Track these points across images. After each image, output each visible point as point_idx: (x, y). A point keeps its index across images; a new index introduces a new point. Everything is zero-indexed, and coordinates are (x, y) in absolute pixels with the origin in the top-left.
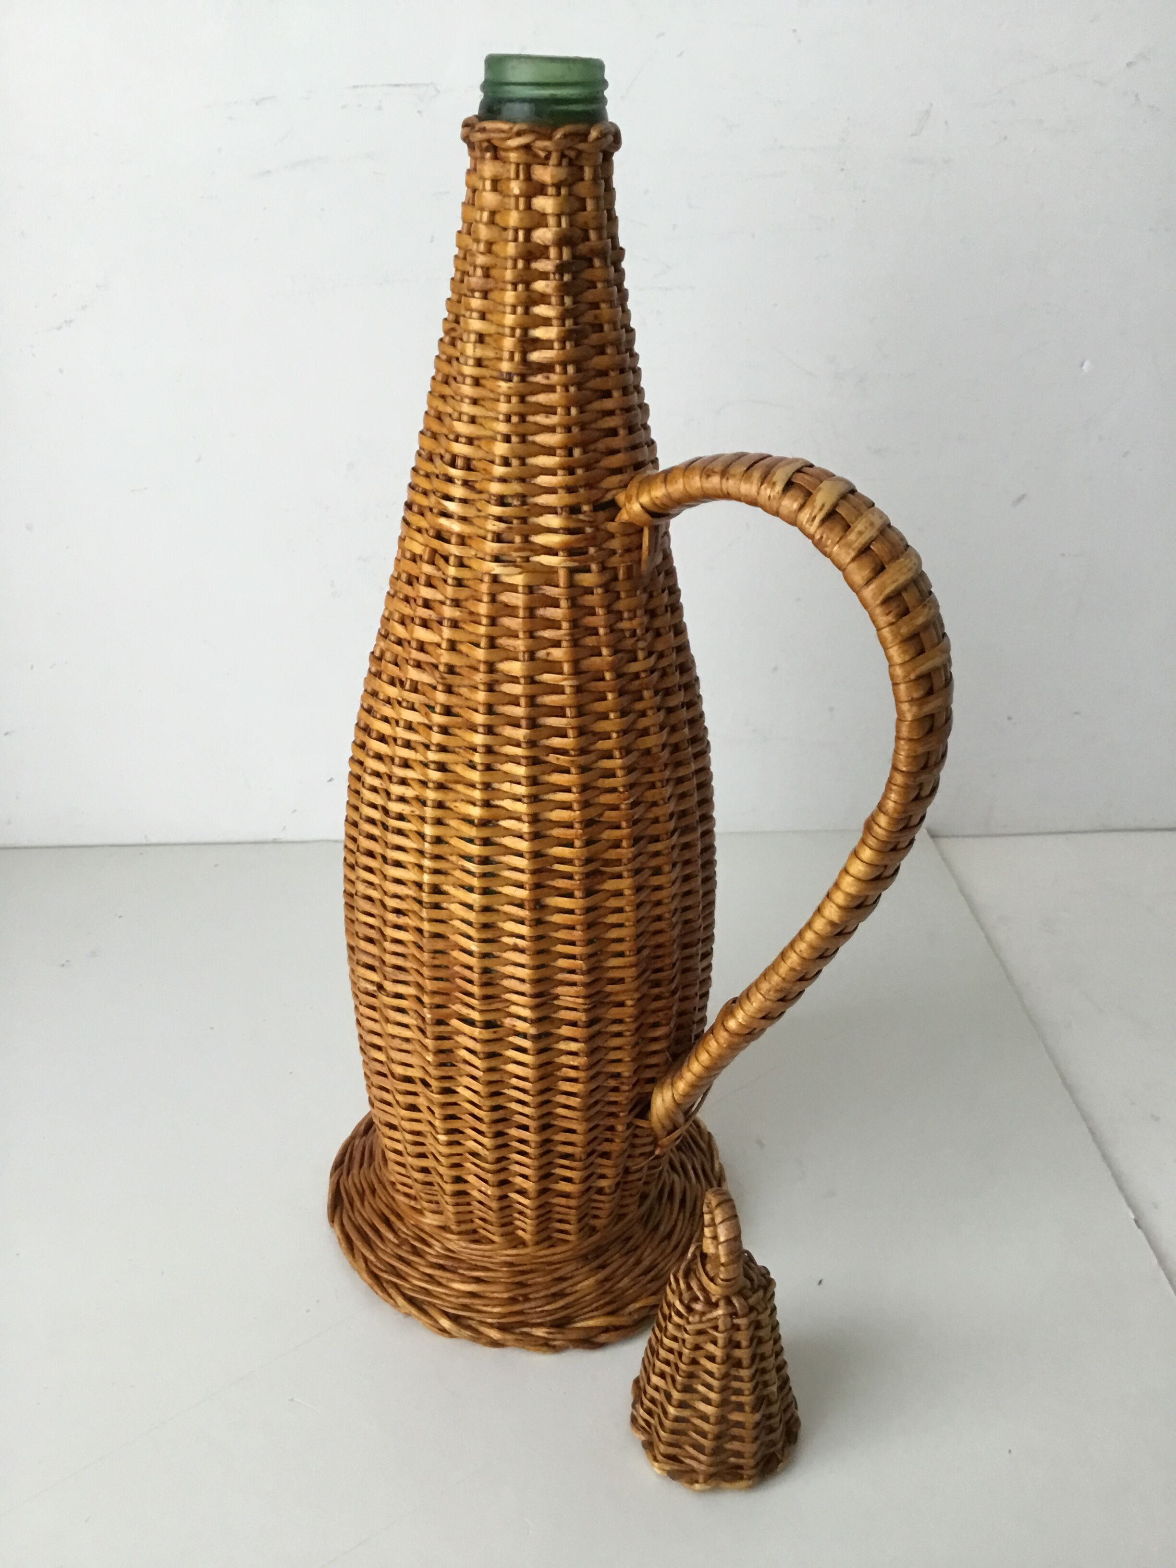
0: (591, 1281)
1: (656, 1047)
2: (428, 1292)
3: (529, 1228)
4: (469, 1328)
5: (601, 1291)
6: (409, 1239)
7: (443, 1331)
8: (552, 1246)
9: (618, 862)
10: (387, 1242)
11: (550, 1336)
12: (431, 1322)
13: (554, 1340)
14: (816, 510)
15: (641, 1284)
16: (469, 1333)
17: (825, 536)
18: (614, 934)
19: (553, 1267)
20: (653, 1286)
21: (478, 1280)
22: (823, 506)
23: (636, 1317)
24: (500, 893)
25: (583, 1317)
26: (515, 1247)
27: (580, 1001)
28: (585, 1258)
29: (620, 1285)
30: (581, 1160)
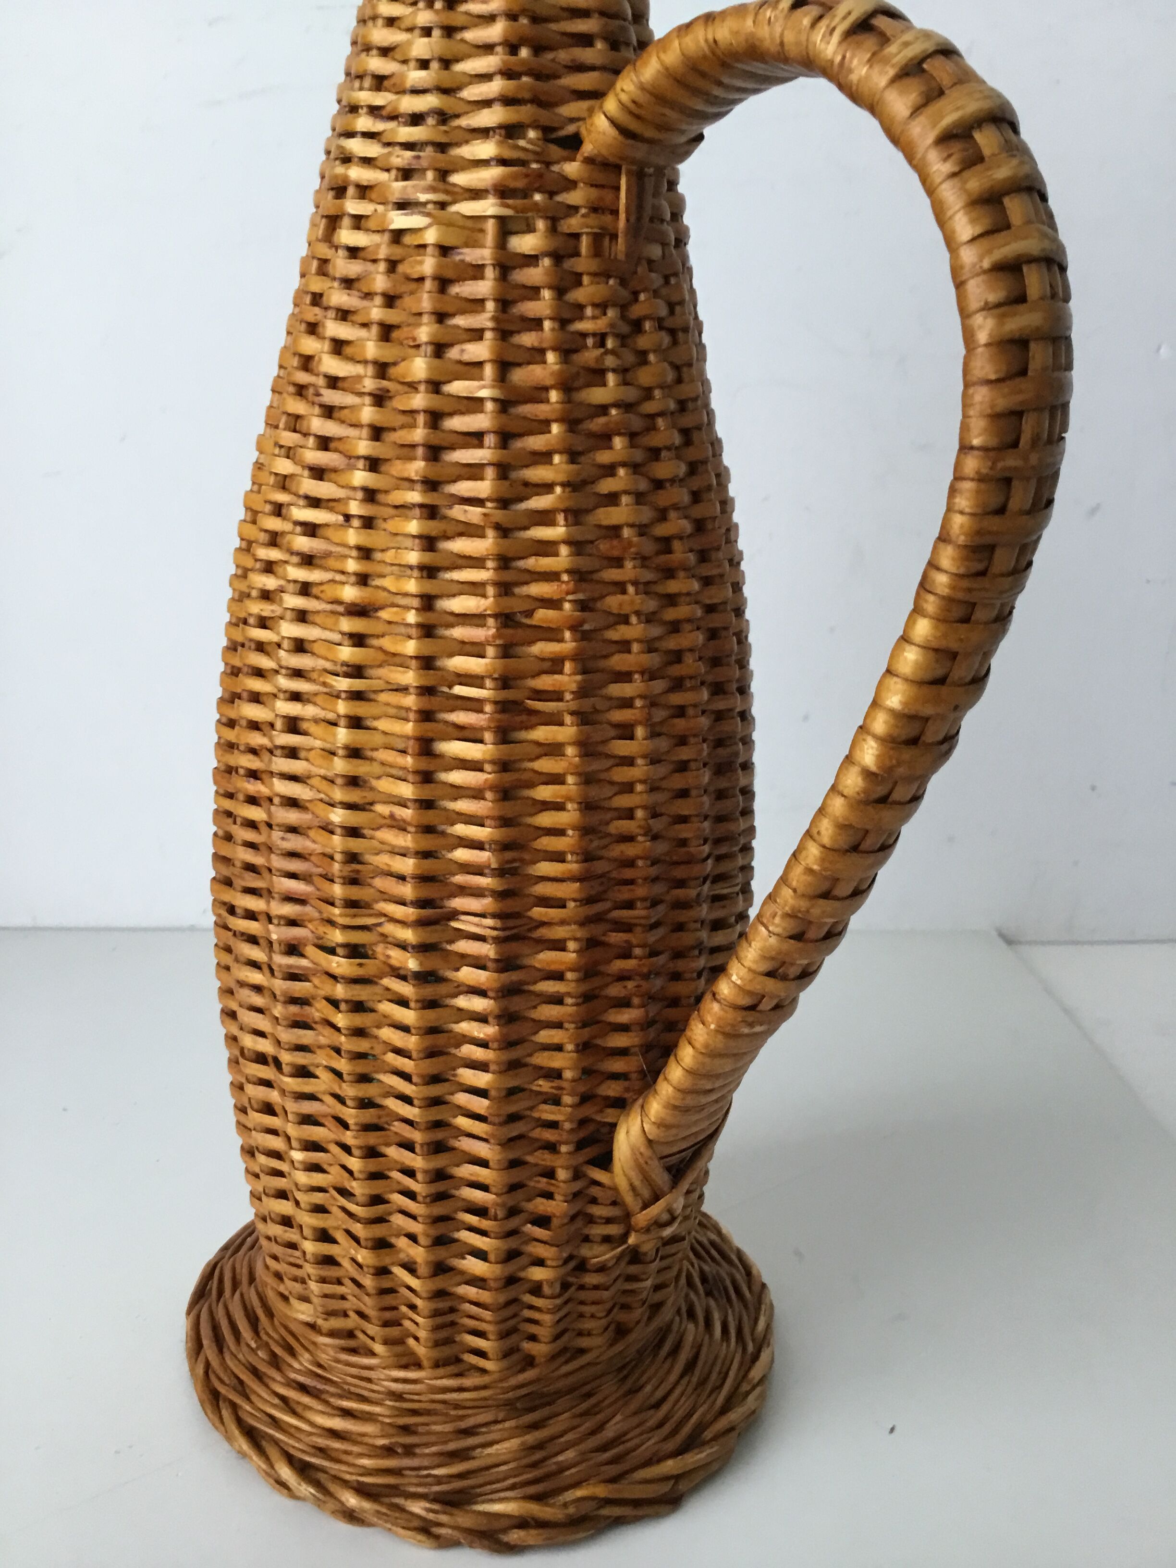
0: (513, 1444)
1: (620, 1041)
2: (275, 1422)
3: (422, 1334)
4: (318, 1485)
5: (525, 1461)
6: (271, 1342)
7: (282, 1484)
8: (459, 1375)
9: (556, 696)
10: (243, 1344)
11: (431, 1516)
12: (264, 1466)
13: (440, 1525)
14: (837, 20)
15: (592, 1462)
16: (312, 1491)
17: (848, 55)
18: (546, 819)
19: (461, 1412)
20: (613, 1470)
21: (347, 1413)
22: (849, 13)
23: (571, 1510)
24: (375, 729)
25: (490, 1497)
26: (405, 1367)
27: (489, 922)
28: (512, 1408)
29: (560, 1458)
30: (496, 1219)
